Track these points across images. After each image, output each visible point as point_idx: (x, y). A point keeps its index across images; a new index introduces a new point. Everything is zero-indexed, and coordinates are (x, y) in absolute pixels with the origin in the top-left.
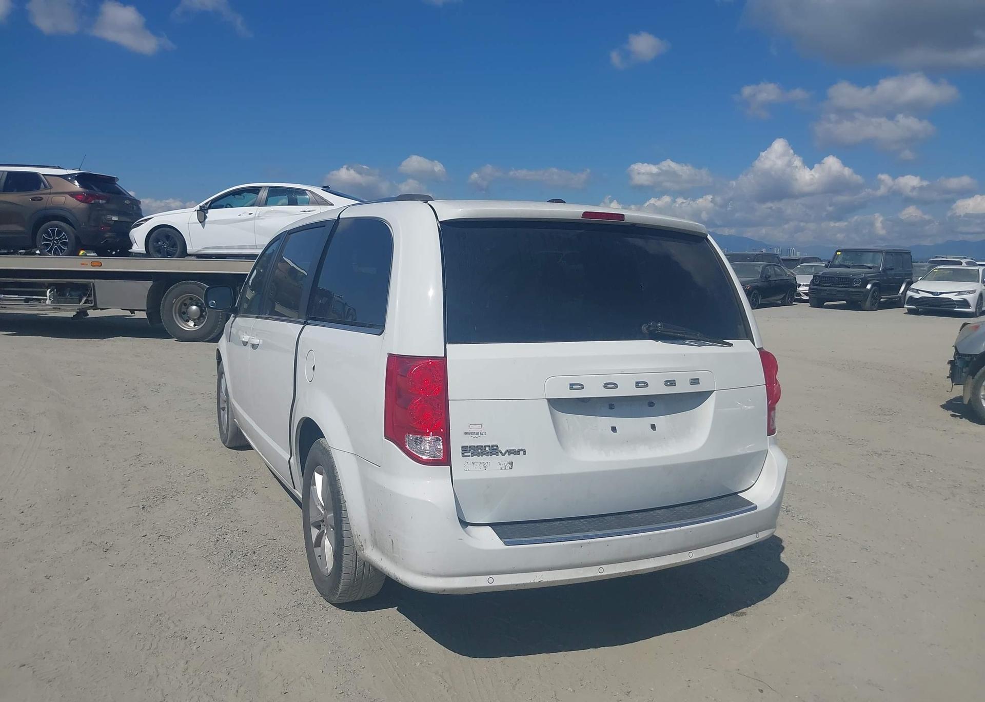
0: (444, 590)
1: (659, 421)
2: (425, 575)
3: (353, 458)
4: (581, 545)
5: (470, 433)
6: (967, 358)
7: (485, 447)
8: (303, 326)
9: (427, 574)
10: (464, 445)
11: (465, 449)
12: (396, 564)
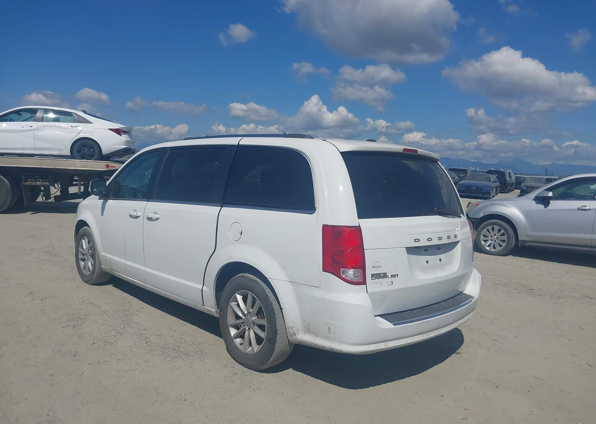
0: (365, 352)
1: (442, 256)
2: (355, 345)
3: (289, 284)
4: (423, 323)
5: (375, 267)
6: (474, 220)
7: (381, 274)
8: (220, 208)
9: (356, 344)
10: (372, 273)
11: (373, 275)
12: (331, 341)
